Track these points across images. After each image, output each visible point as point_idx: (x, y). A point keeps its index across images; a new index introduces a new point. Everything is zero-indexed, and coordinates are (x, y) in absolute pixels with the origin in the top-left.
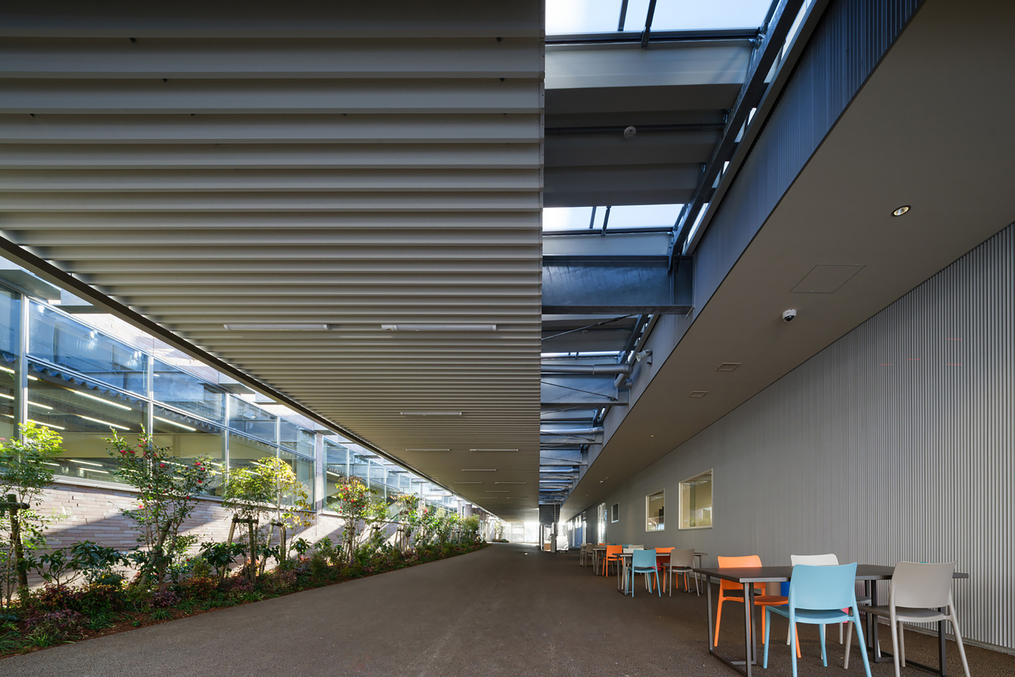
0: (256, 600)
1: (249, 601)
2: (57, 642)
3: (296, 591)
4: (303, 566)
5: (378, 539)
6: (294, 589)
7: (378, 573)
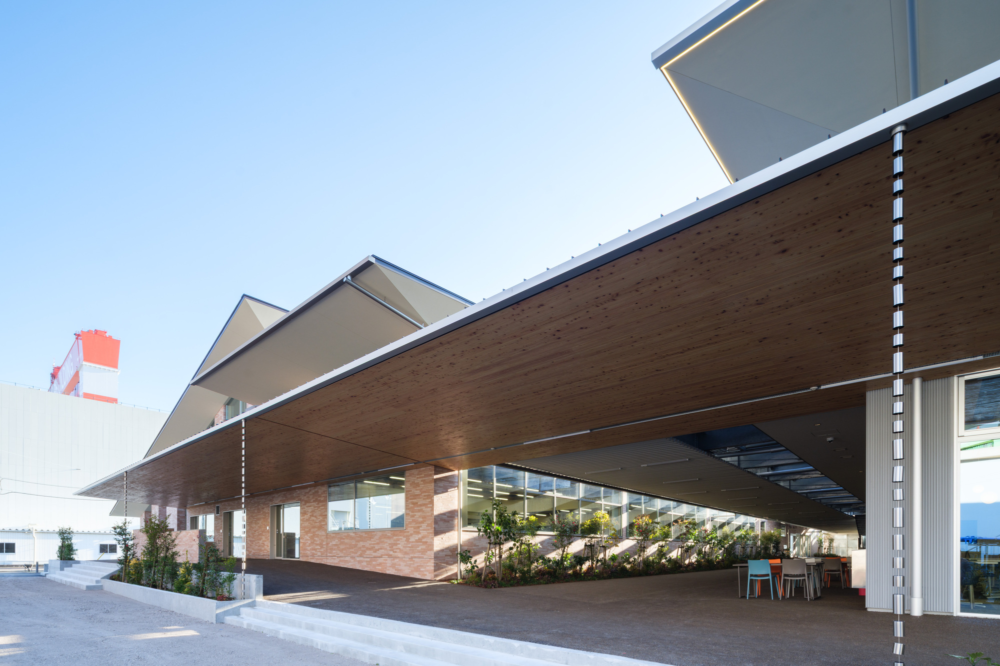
0: (595, 580)
1: (592, 580)
2: (547, 583)
3: (610, 579)
4: (614, 569)
5: (661, 554)
6: (609, 577)
7: (657, 574)
